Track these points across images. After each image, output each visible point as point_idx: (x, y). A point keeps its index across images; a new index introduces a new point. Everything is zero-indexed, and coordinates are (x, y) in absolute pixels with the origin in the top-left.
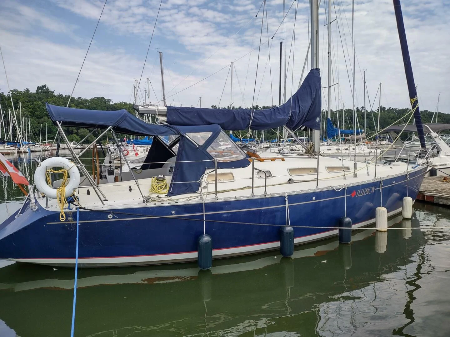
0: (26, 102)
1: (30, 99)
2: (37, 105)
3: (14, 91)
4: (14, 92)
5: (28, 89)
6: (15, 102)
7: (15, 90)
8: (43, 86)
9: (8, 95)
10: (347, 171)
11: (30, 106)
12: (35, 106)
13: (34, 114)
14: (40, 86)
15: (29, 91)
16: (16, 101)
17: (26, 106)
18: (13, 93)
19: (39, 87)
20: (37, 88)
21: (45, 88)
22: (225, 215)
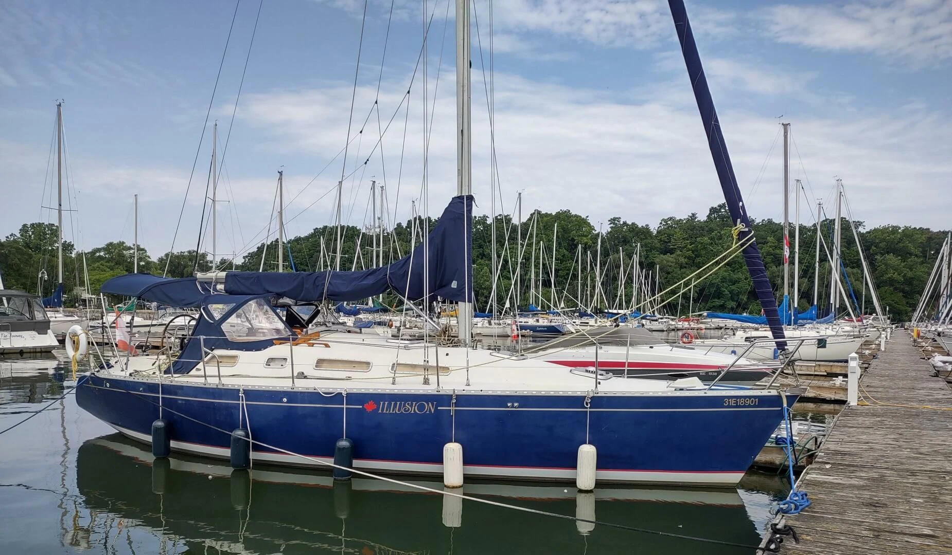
0: (684, 239)
1: (692, 232)
2: (702, 243)
3: (669, 220)
4: (669, 222)
5: (693, 215)
6: (666, 240)
7: (671, 219)
8: (719, 206)
9: (659, 228)
10: (442, 374)
11: (689, 246)
12: (697, 246)
13: (694, 261)
14: (715, 205)
15: (696, 218)
16: (668, 239)
17: (683, 248)
18: (667, 224)
19: (713, 208)
20: (710, 211)
21: (723, 210)
22: (180, 402)
